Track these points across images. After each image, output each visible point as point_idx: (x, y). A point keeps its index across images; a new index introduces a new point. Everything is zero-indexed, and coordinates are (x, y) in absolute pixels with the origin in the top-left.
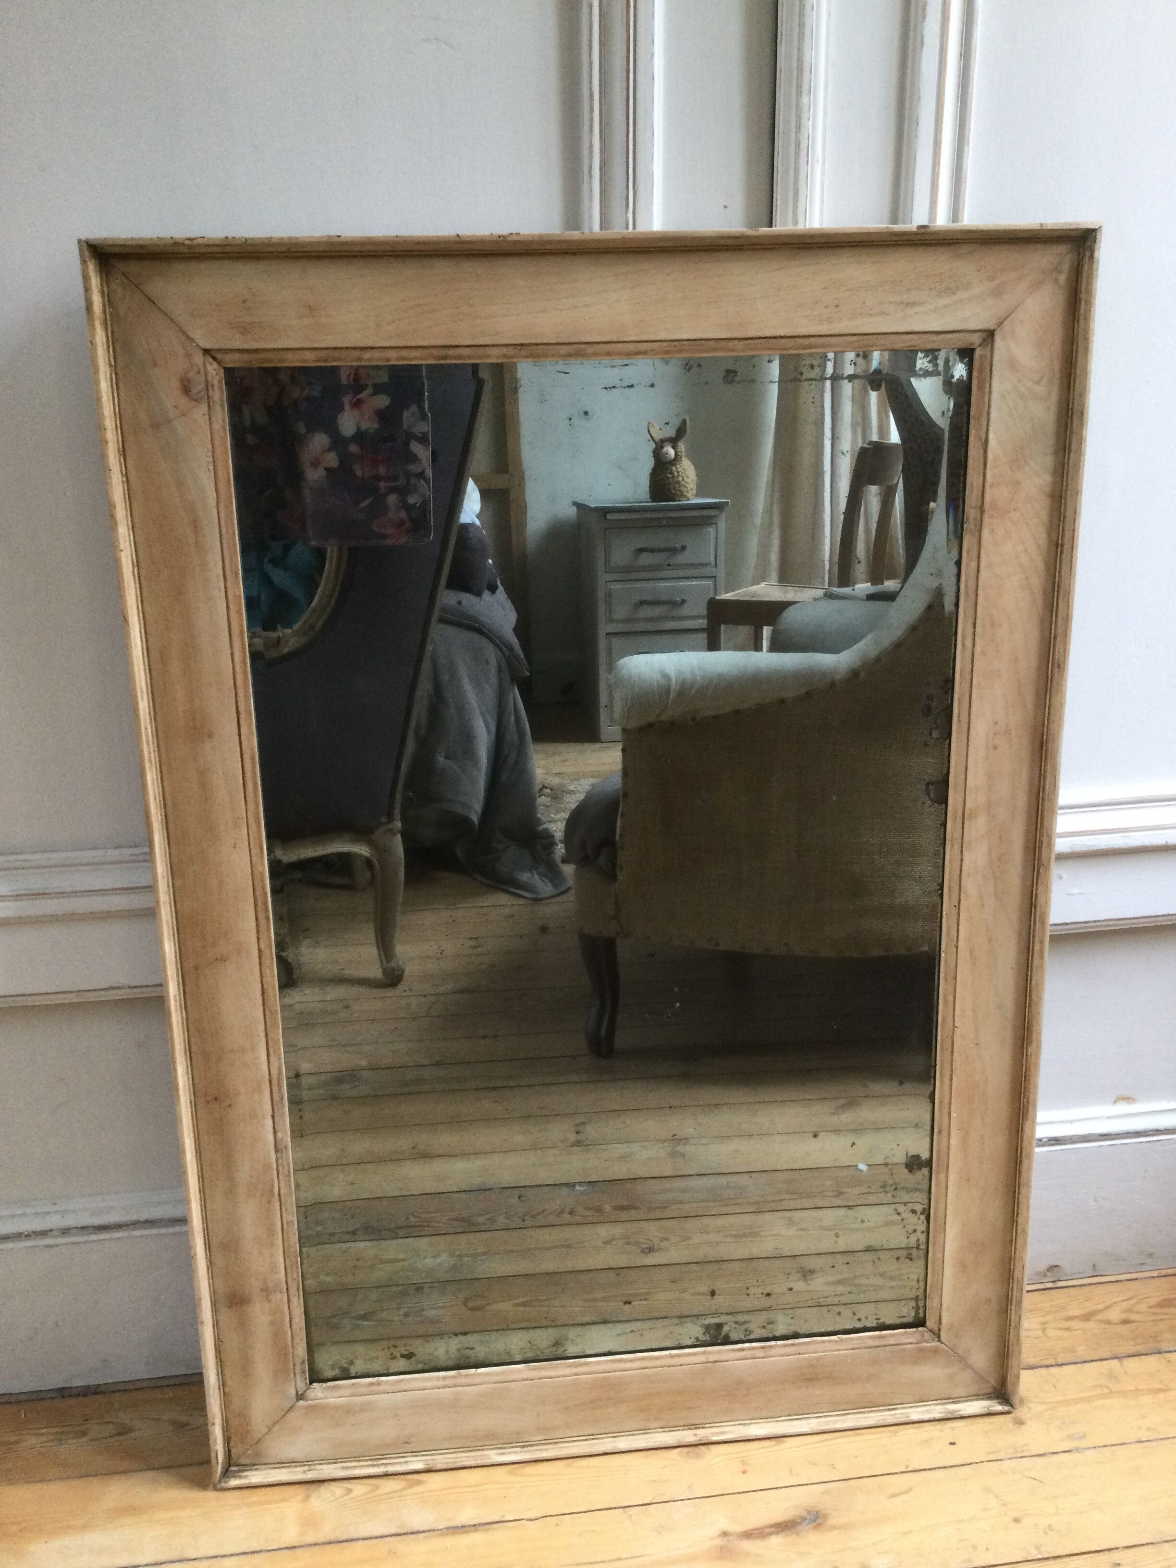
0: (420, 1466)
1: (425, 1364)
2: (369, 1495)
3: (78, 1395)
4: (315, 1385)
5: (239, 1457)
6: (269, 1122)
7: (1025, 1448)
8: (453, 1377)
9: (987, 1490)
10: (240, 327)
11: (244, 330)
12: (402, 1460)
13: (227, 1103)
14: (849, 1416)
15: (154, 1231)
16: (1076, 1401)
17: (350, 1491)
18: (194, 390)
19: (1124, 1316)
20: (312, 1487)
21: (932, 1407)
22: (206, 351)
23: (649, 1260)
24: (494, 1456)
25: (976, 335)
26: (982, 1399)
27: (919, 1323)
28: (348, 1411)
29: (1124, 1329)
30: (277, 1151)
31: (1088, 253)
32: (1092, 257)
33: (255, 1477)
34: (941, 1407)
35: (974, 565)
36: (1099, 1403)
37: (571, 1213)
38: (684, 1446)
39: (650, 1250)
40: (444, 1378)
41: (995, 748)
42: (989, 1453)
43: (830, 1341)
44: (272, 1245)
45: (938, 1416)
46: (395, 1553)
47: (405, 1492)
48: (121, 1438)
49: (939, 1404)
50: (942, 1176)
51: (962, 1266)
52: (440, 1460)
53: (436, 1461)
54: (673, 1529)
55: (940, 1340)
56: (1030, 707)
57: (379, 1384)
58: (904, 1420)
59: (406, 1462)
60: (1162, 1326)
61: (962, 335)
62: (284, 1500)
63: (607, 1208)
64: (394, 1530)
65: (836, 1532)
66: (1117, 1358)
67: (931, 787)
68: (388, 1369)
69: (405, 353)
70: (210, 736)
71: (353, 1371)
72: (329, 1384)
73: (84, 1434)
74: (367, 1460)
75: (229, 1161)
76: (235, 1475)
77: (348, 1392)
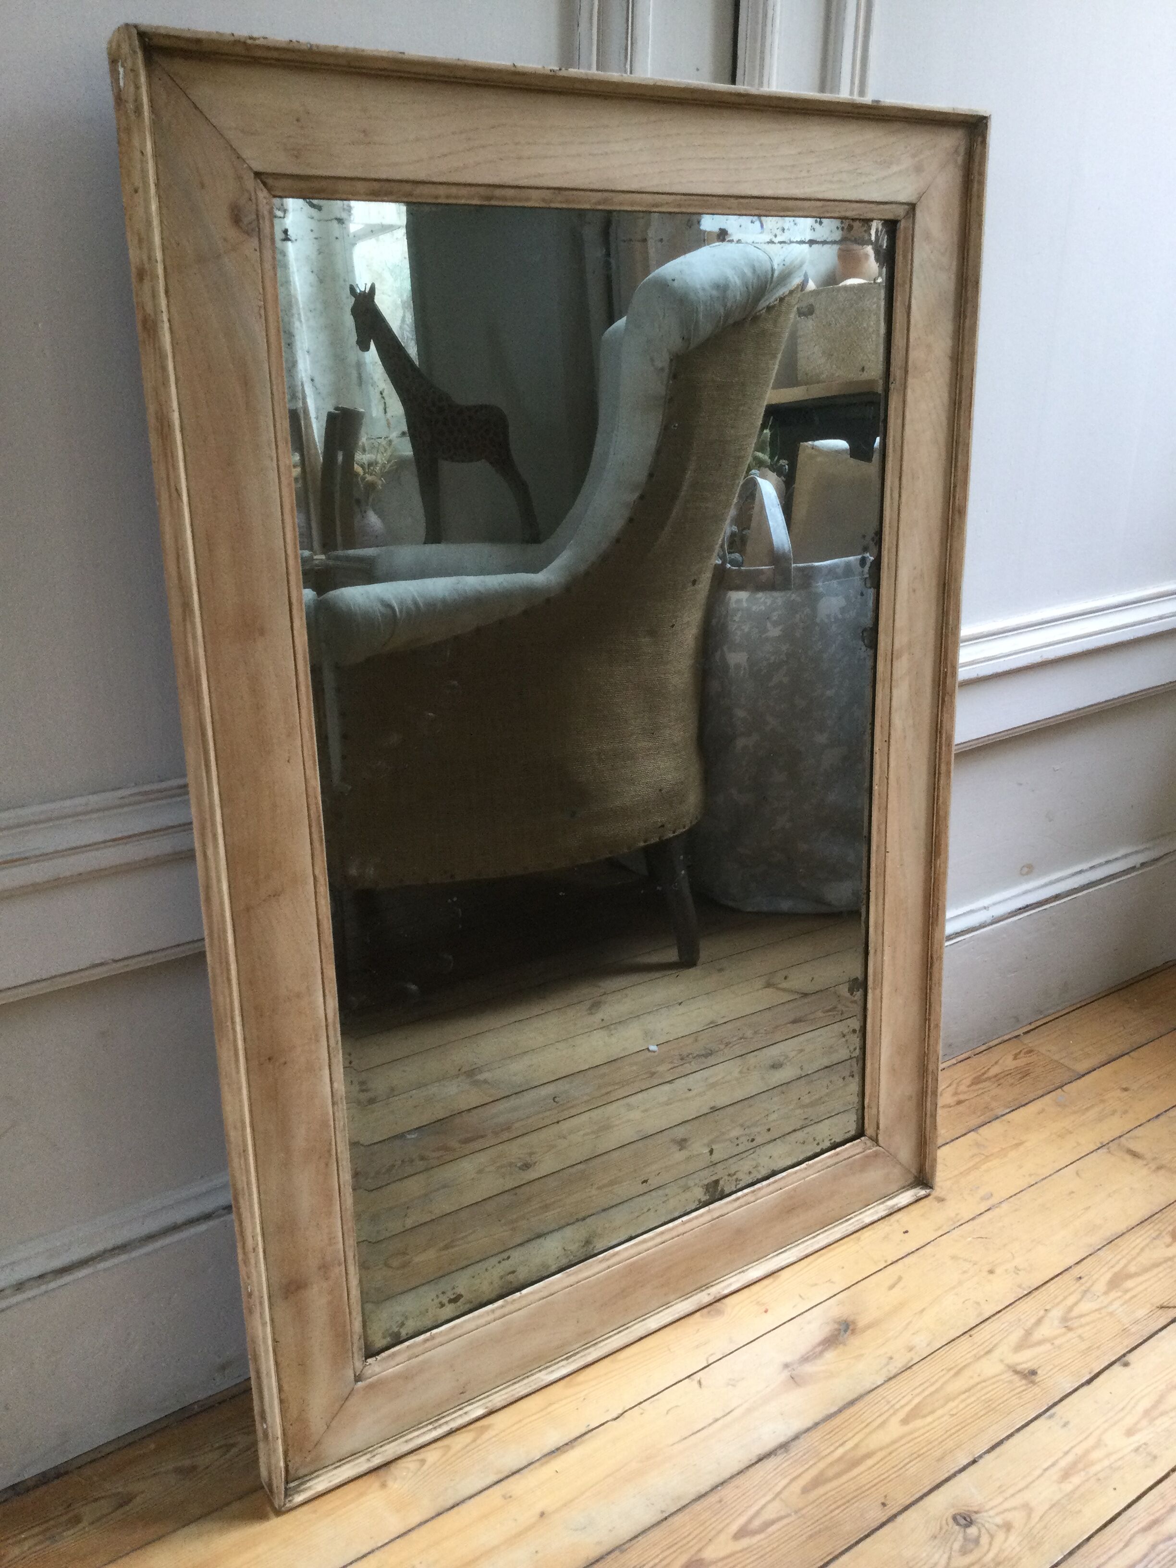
0: (480, 1412)
1: (471, 1302)
2: (444, 1459)
3: (36, 1486)
4: (370, 1360)
5: (297, 1470)
6: (327, 1072)
7: (959, 1217)
8: (502, 1307)
9: (954, 1258)
10: (293, 149)
11: (297, 153)
12: (460, 1412)
13: (282, 1060)
14: (819, 1237)
15: (123, 1257)
16: (968, 1171)
17: (423, 1462)
18: (246, 220)
19: (956, 1099)
20: (382, 1472)
21: (876, 1209)
22: (258, 175)
23: (532, 1174)
24: (546, 1377)
25: (903, 207)
26: (908, 1190)
27: (860, 1133)
28: (406, 1377)
29: (961, 1108)
30: (333, 1104)
31: (980, 139)
32: (984, 142)
33: (320, 1484)
34: (881, 1206)
35: (899, 421)
36: (984, 1167)
37: (422, 1158)
38: (703, 1308)
39: (526, 1166)
40: (493, 1311)
41: (914, 591)
42: (936, 1230)
43: (801, 1170)
44: (329, 1214)
45: (883, 1214)
46: (510, 1497)
47: (479, 1442)
48: (127, 1508)
49: (880, 1204)
50: (878, 991)
51: (893, 1070)
52: (498, 1399)
53: (495, 1402)
54: (743, 1379)
55: (878, 1145)
56: (937, 552)
57: (433, 1338)
58: (861, 1225)
59: (466, 1413)
60: (987, 1098)
61: (894, 206)
62: (361, 1495)
63: (454, 1144)
64: (495, 1478)
65: (869, 1331)
66: (973, 1130)
67: (865, 634)
68: (437, 1321)
69: (454, 190)
70: (262, 632)
71: (404, 1333)
72: (383, 1355)
73: (77, 1520)
74: (427, 1425)
75: (284, 1130)
76: (297, 1490)
77: (405, 1356)
